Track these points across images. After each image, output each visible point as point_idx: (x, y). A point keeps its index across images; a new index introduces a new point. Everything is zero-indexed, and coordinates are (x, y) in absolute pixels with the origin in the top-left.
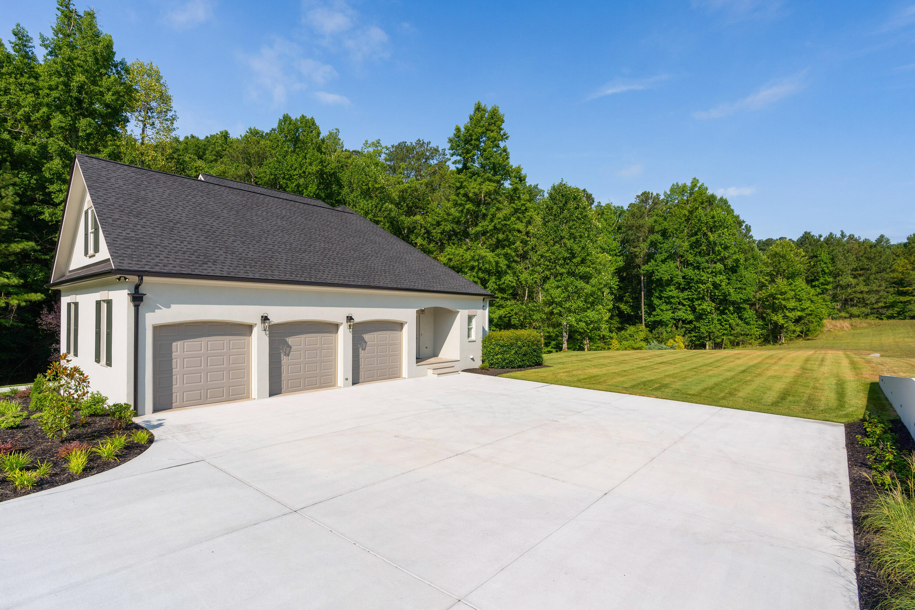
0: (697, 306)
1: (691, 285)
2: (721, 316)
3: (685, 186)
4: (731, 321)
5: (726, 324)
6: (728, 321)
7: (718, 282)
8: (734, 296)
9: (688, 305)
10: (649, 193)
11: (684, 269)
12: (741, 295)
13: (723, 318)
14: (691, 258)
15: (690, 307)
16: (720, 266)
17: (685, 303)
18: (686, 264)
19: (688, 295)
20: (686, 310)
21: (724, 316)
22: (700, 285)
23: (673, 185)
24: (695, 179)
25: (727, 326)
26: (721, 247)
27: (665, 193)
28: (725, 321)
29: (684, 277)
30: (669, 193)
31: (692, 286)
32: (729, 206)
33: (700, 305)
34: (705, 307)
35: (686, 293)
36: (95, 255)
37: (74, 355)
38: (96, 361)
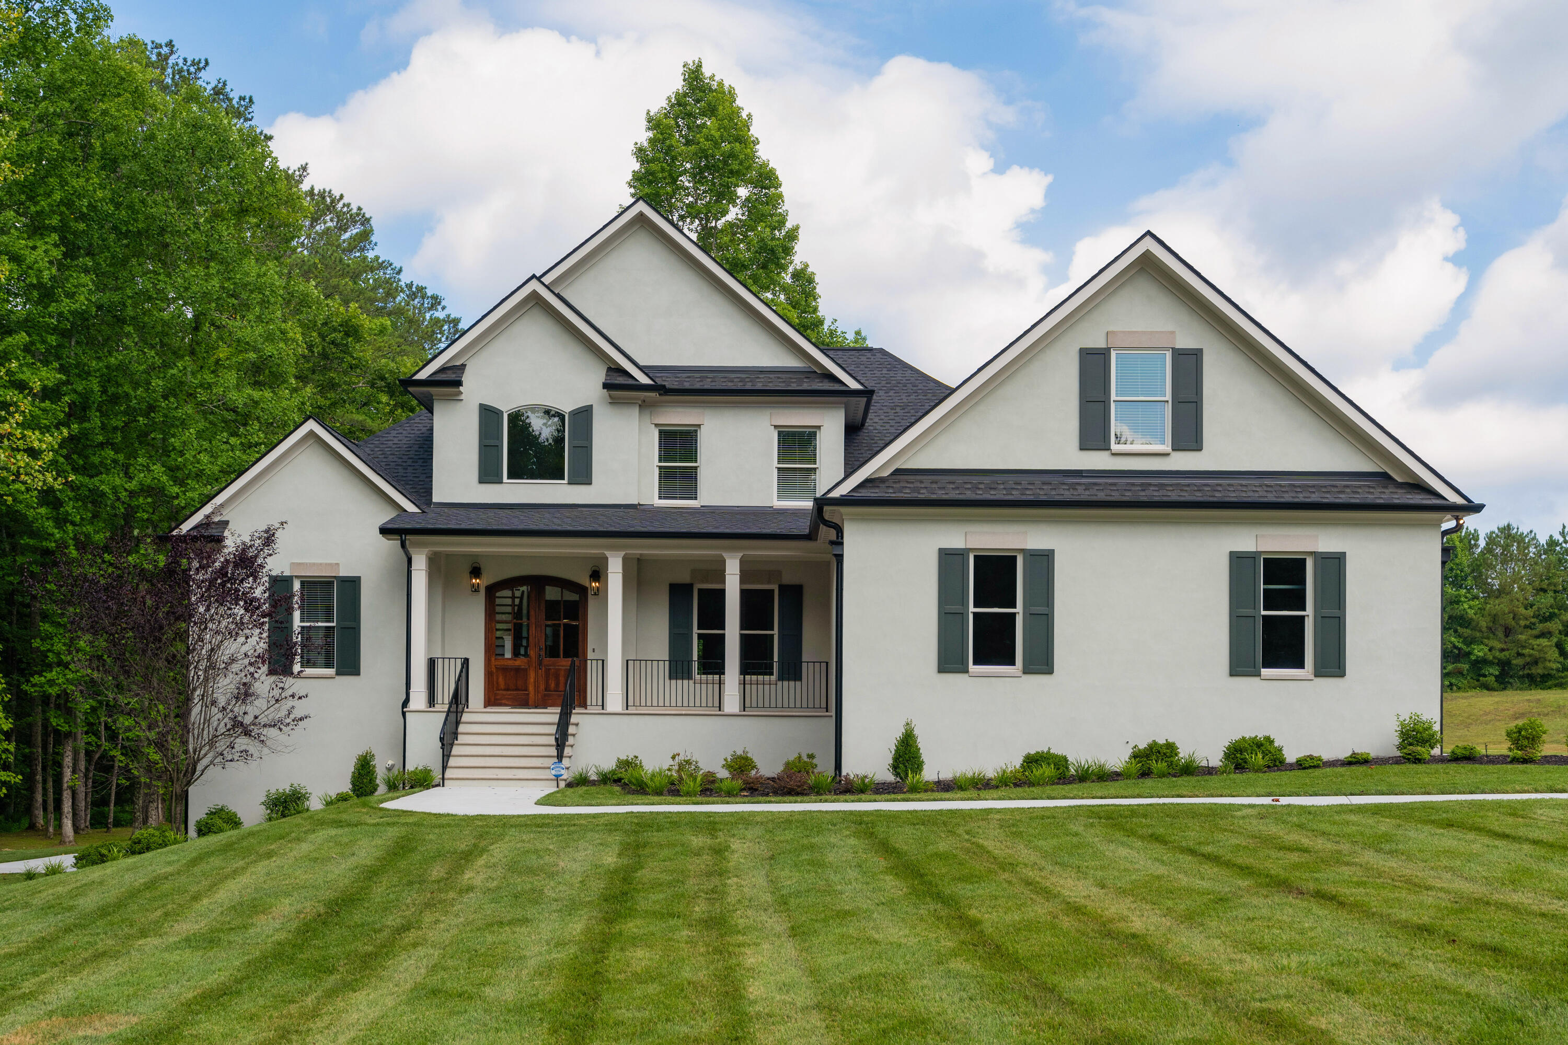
36: (1167, 455)
37: (1027, 671)
38: (1233, 673)
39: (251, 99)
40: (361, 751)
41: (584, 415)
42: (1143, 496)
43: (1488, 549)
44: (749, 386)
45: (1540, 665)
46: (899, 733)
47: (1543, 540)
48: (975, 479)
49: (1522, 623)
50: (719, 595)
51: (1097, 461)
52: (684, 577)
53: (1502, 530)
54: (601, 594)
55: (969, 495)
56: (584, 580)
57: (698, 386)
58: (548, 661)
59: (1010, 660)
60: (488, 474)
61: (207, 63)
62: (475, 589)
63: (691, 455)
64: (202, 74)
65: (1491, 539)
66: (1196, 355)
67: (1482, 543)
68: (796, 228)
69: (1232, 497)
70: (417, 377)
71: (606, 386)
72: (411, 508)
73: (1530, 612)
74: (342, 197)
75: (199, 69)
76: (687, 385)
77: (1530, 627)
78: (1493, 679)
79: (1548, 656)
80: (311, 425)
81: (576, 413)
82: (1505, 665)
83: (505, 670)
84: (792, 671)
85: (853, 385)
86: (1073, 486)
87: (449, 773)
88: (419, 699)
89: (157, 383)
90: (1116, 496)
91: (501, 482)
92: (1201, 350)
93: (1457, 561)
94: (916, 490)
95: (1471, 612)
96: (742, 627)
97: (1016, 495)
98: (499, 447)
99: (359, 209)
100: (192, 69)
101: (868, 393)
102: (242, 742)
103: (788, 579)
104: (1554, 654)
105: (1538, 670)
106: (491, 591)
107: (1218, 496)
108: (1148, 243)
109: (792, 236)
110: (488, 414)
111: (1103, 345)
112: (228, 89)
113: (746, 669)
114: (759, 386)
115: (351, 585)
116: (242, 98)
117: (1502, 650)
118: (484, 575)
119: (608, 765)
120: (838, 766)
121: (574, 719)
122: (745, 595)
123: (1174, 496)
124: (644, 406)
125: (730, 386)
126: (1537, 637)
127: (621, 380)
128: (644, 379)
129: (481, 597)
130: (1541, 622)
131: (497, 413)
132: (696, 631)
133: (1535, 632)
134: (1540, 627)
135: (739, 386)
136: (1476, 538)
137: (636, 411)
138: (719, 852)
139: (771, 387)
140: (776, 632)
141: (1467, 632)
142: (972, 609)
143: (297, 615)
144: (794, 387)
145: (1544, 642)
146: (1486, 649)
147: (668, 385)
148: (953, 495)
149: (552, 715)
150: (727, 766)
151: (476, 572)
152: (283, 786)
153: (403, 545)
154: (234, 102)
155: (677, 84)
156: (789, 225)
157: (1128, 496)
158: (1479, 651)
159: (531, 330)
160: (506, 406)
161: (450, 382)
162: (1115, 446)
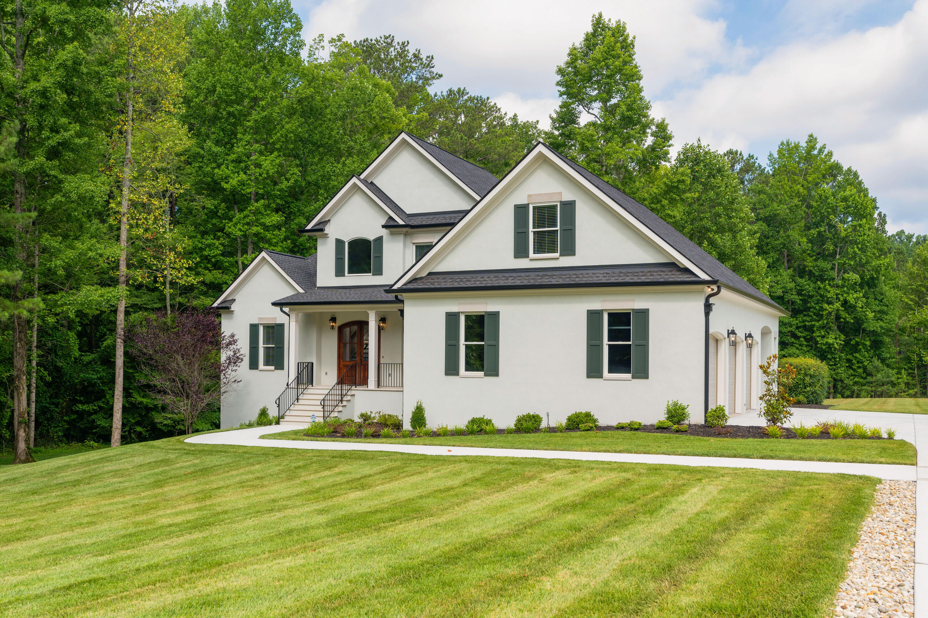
0: (818, 339)
1: (809, 305)
2: (852, 354)
3: (797, 147)
4: (866, 364)
5: (859, 367)
6: (862, 363)
7: (852, 301)
8: (873, 325)
9: (804, 337)
10: (736, 152)
11: (799, 280)
12: (881, 323)
13: (856, 357)
14: (809, 263)
15: (806, 340)
16: (854, 277)
17: (799, 334)
18: (802, 272)
19: (804, 321)
20: (800, 345)
21: (857, 355)
22: (826, 306)
23: (782, 144)
24: (811, 136)
25: (861, 370)
26: (858, 248)
27: (771, 155)
28: (858, 362)
29: (799, 293)
30: (776, 156)
31: (810, 308)
32: (860, 183)
33: (823, 337)
34: (830, 341)
35: (801, 317)
36: (557, 259)
37: (486, 375)
38: (589, 376)
40: (262, 407)
41: (379, 240)
42: (538, 282)
44: (452, 221)
46: (416, 404)
51: (523, 263)
55: (455, 285)
57: (428, 223)
58: (364, 362)
59: (481, 369)
60: (339, 272)
61: (408, 43)
62: (333, 327)
64: (407, 48)
66: (572, 204)
69: (584, 281)
70: (307, 228)
71: (386, 227)
72: (301, 291)
80: (263, 254)
81: (375, 241)
83: (346, 366)
86: (507, 278)
90: (525, 283)
91: (344, 276)
92: (574, 202)
94: (433, 283)
97: (477, 284)
98: (343, 259)
106: (341, 329)
107: (577, 281)
110: (339, 243)
111: (525, 202)
112: (420, 54)
115: (280, 327)
118: (337, 321)
121: (352, 392)
123: (554, 282)
124: (406, 235)
125: (443, 222)
128: (401, 222)
129: (335, 334)
131: (343, 242)
137: (402, 237)
142: (463, 342)
143: (261, 342)
147: (414, 223)
148: (448, 285)
151: (333, 319)
153: (283, 310)
154: (424, 60)
157: (531, 282)
159: (357, 201)
160: (347, 239)
161: (320, 229)
162: (532, 255)
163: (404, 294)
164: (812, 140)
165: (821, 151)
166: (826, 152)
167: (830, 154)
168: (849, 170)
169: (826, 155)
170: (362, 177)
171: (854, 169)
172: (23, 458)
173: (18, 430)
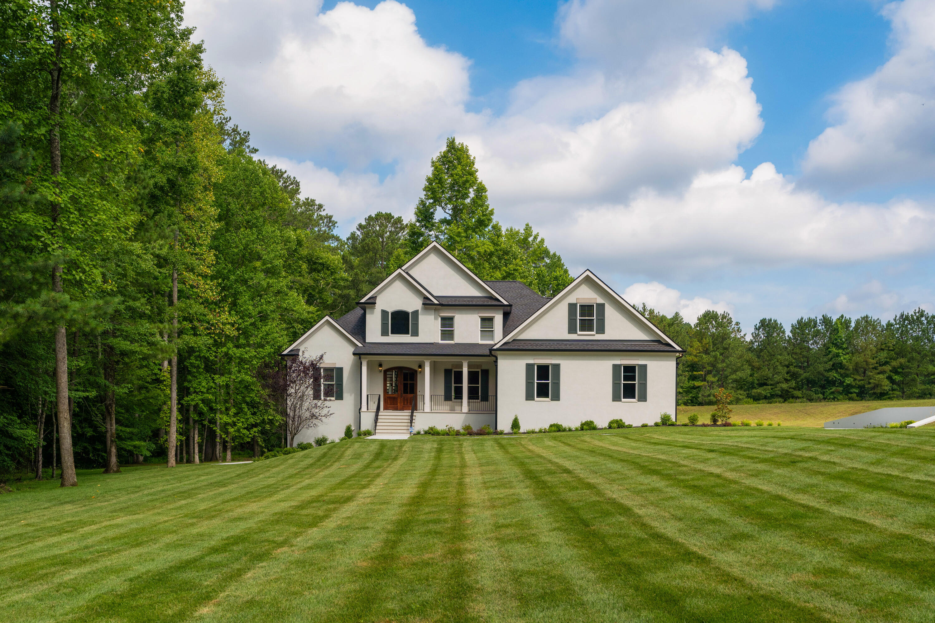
24: (528, 225)
36: (594, 335)
37: (552, 400)
38: (614, 400)
39: (248, 133)
40: (348, 424)
41: (416, 313)
42: (586, 348)
43: (856, 328)
44: (471, 303)
45: (879, 388)
46: (513, 418)
47: (884, 323)
48: (537, 342)
49: (871, 366)
50: (461, 373)
51: (573, 337)
52: (450, 368)
53: (863, 318)
54: (423, 373)
55: (535, 348)
56: (416, 368)
57: (454, 303)
58: (404, 395)
59: (547, 396)
60: (384, 333)
61: (230, 119)
62: (381, 371)
63: (452, 325)
64: (229, 123)
65: (858, 322)
66: (603, 305)
67: (853, 325)
68: (493, 210)
69: (613, 348)
70: (362, 302)
71: (423, 304)
72: (360, 345)
73: (874, 361)
74: (286, 172)
75: (227, 122)
76: (450, 303)
77: (875, 368)
78: (855, 395)
79: (883, 384)
80: (327, 318)
81: (413, 313)
82: (861, 387)
83: (390, 398)
84: (485, 398)
85: (506, 303)
86: (566, 345)
87: (377, 431)
88: (364, 408)
89: (232, 277)
90: (578, 348)
91: (388, 336)
92: (605, 304)
93: (839, 335)
94: (519, 346)
95: (844, 361)
96: (469, 383)
97: (548, 348)
98: (388, 324)
99: (294, 178)
100: (224, 121)
101: (510, 306)
102: (315, 421)
103: (484, 368)
104: (886, 382)
105: (878, 391)
106: (385, 372)
107: (609, 348)
108: (588, 273)
109: (492, 213)
110: (384, 313)
111: (575, 302)
112: (239, 129)
113: (470, 398)
114: (474, 303)
115: (340, 370)
116: (245, 133)
117: (860, 380)
118: (383, 367)
119: (426, 429)
120: (496, 428)
121: (414, 414)
122: (470, 373)
123: (595, 348)
124: (436, 310)
125: (465, 303)
126: (879, 373)
127: (428, 302)
128: (436, 302)
129: (382, 374)
130: (880, 365)
131: (387, 313)
132: (453, 385)
133: (877, 371)
134: (880, 368)
135: (468, 303)
136: (850, 322)
137: (433, 312)
138: (461, 445)
139: (478, 303)
140: (480, 385)
141: (842, 371)
142: (536, 381)
143: (322, 380)
144: (486, 303)
145: (881, 376)
146: (852, 379)
147: (443, 303)
148: (530, 348)
149: (407, 413)
150: (464, 429)
151: (380, 365)
152: (320, 436)
153: (360, 358)
155: (444, 148)
156: (489, 209)
157: (582, 348)
158: (848, 381)
159: (398, 285)
160: (390, 310)
161: (372, 303)
162: (579, 332)
163: (498, 352)
164: (528, 228)
165: (535, 238)
166: (539, 239)
167: (542, 241)
168: (554, 255)
169: (540, 242)
170: (403, 268)
171: (558, 254)
172: (115, 469)
173: (111, 447)
